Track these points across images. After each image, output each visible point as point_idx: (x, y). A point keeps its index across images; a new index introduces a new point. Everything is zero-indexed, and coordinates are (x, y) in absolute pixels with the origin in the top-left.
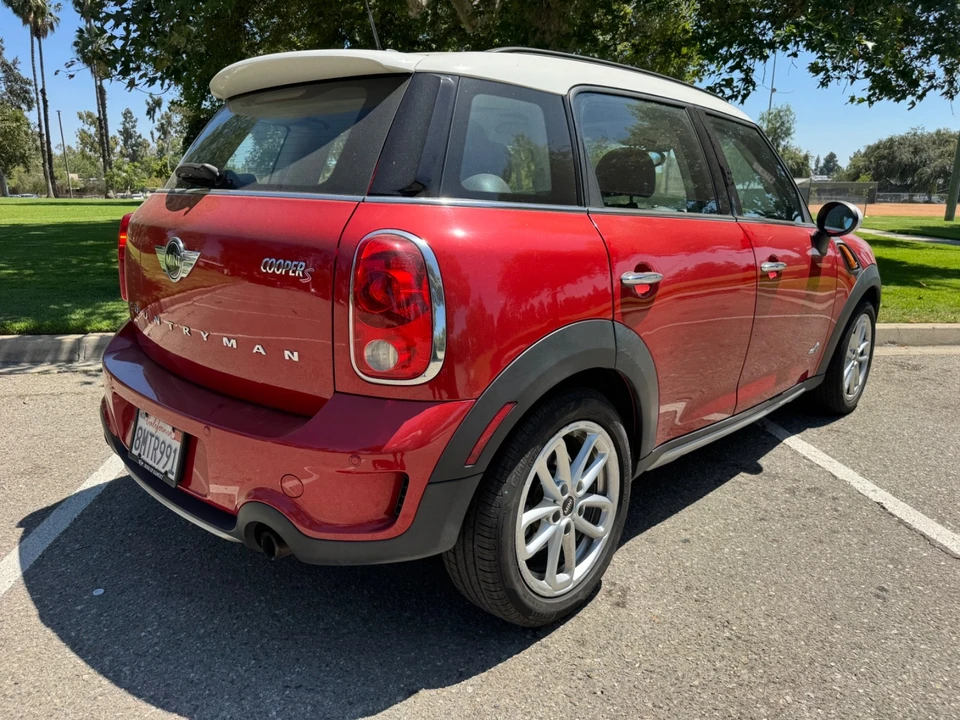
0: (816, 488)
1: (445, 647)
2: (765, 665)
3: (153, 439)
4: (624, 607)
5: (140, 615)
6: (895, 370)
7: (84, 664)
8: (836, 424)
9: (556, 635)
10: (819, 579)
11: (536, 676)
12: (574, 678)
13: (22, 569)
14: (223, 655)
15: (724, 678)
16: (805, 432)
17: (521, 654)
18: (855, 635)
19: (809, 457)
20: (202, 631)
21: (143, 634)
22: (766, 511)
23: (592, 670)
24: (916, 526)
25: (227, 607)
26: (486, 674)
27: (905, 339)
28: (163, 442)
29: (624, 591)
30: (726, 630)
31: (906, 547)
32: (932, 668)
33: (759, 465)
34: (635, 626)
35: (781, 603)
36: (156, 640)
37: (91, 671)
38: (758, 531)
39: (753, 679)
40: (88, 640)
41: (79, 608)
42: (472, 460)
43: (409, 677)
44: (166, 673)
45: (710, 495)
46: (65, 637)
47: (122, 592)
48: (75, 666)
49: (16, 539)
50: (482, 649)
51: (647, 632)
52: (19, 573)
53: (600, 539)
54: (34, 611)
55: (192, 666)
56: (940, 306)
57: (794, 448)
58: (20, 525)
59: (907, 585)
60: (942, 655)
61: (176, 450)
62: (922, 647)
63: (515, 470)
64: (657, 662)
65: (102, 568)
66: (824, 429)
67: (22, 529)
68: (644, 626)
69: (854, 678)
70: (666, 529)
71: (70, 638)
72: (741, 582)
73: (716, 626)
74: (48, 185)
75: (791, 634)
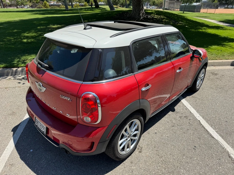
0: (186, 116)
1: (104, 164)
2: (168, 168)
3: (40, 123)
4: (141, 153)
5: (41, 157)
6: (211, 75)
7: (31, 170)
8: (194, 95)
9: (126, 160)
10: (183, 144)
11: (122, 172)
12: (129, 172)
13: (14, 144)
14: (59, 167)
15: (159, 172)
16: (186, 98)
17: (119, 166)
18: (187, 159)
19: (186, 106)
20: (54, 161)
21: (42, 162)
22: (174, 124)
23: (133, 170)
24: (206, 128)
25: (59, 154)
26: (112, 171)
27: (215, 64)
28: (42, 125)
29: (141, 148)
30: (161, 158)
31: (202, 134)
32: (201, 168)
33: (174, 109)
34: (143, 158)
35: (174, 151)
36: (45, 164)
37: (33, 172)
38: (172, 130)
39: (165, 172)
40: (31, 164)
41: (28, 155)
42: (108, 137)
43: (96, 172)
44: (48, 172)
45: (162, 119)
46: (26, 163)
47: (36, 150)
48: (29, 171)
49: (12, 135)
50: (111, 165)
51: (145, 160)
52: (14, 145)
53: (136, 140)
54: (19, 156)
55: (53, 170)
56: (226, 54)
57: (183, 103)
58: (12, 131)
59: (200, 145)
60: (204, 165)
61: (45, 128)
62: (200, 163)
63: (117, 136)
64: (147, 168)
65: (31, 143)
66: (191, 96)
67: (13, 132)
68: (145, 158)
69: (185, 171)
70: (152, 129)
71: (27, 163)
72: (166, 145)
73: (159, 157)
74: (1, 4)
75: (174, 159)
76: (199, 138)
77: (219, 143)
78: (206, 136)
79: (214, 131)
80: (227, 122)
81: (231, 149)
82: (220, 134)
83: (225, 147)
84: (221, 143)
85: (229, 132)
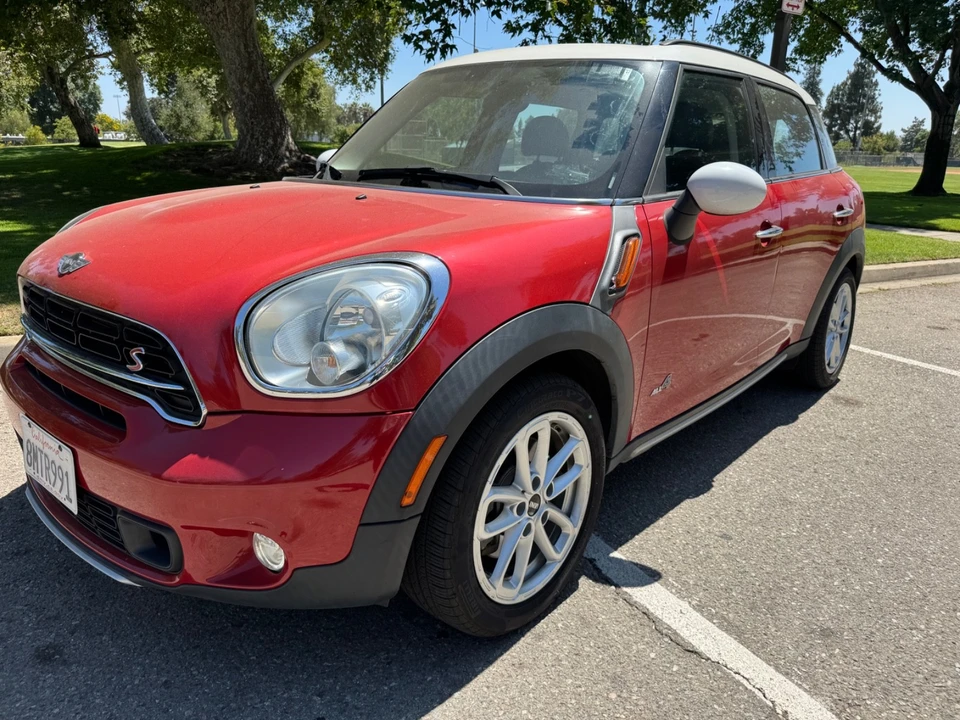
76: (614, 679)
77: (738, 683)
78: (653, 655)
79: (685, 605)
80: (730, 538)
81: (812, 701)
82: (723, 617)
83: (778, 701)
84: (745, 682)
85: (760, 592)
